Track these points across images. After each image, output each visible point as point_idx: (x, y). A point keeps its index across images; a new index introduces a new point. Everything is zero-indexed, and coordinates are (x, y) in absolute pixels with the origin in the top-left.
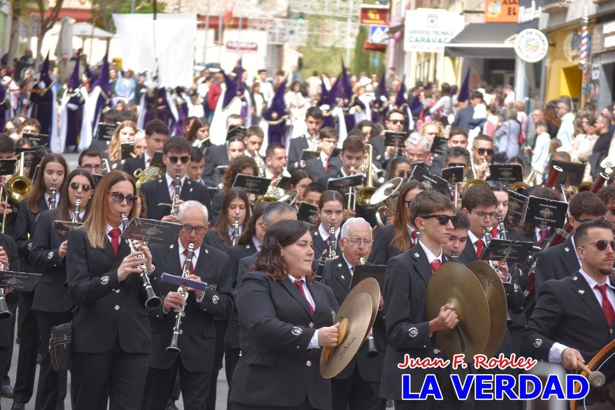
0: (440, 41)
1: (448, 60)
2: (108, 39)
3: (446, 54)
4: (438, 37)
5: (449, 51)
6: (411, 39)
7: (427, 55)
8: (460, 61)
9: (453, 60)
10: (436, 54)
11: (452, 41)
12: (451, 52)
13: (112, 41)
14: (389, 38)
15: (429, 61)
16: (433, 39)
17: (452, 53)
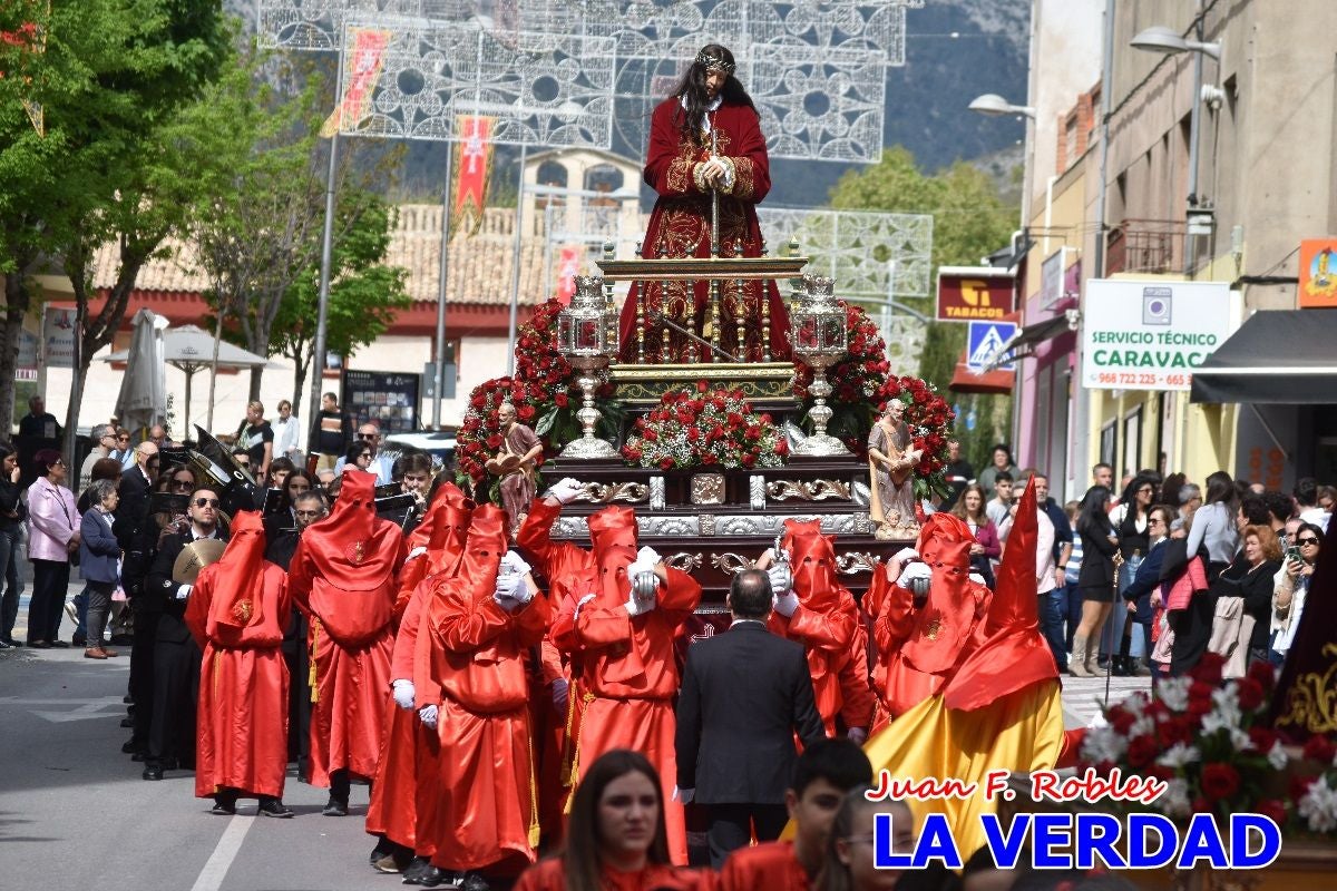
0: (1178, 360)
1: (1197, 411)
2: (257, 371)
3: (1196, 396)
4: (1173, 349)
5: (1203, 386)
6: (1101, 358)
7: (1136, 399)
8: (1232, 413)
9: (1213, 412)
10: (1161, 396)
11: (1211, 361)
12: (1208, 391)
13: (266, 375)
14: (1023, 356)
15: (1140, 414)
16: (1158, 355)
17: (1213, 393)
